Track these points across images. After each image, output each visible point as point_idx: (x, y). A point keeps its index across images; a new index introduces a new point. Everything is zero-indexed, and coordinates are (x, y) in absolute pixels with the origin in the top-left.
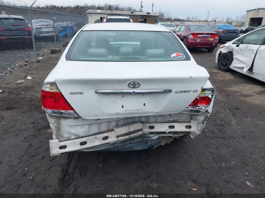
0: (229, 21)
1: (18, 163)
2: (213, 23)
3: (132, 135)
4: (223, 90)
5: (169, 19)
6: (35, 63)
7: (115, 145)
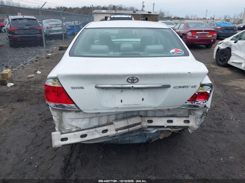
0: (227, 19)
1: (24, 152)
2: (211, 21)
3: (131, 129)
4: (220, 84)
5: (169, 17)
6: (45, 59)
7: (115, 138)
